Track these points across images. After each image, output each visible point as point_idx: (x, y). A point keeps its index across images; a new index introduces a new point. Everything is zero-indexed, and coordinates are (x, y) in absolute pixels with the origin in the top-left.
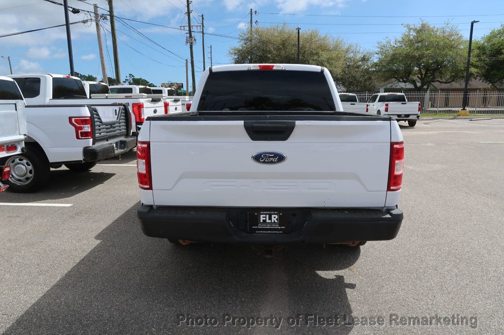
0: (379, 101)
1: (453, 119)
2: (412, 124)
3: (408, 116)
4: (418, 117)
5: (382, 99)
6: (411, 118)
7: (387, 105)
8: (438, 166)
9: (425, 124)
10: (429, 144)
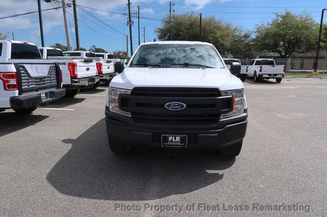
0: (256, 64)
1: (307, 77)
2: (279, 80)
3: (276, 75)
4: (283, 76)
5: (258, 63)
6: (278, 76)
7: (261, 67)
8: (300, 115)
9: (288, 80)
10: (292, 96)
